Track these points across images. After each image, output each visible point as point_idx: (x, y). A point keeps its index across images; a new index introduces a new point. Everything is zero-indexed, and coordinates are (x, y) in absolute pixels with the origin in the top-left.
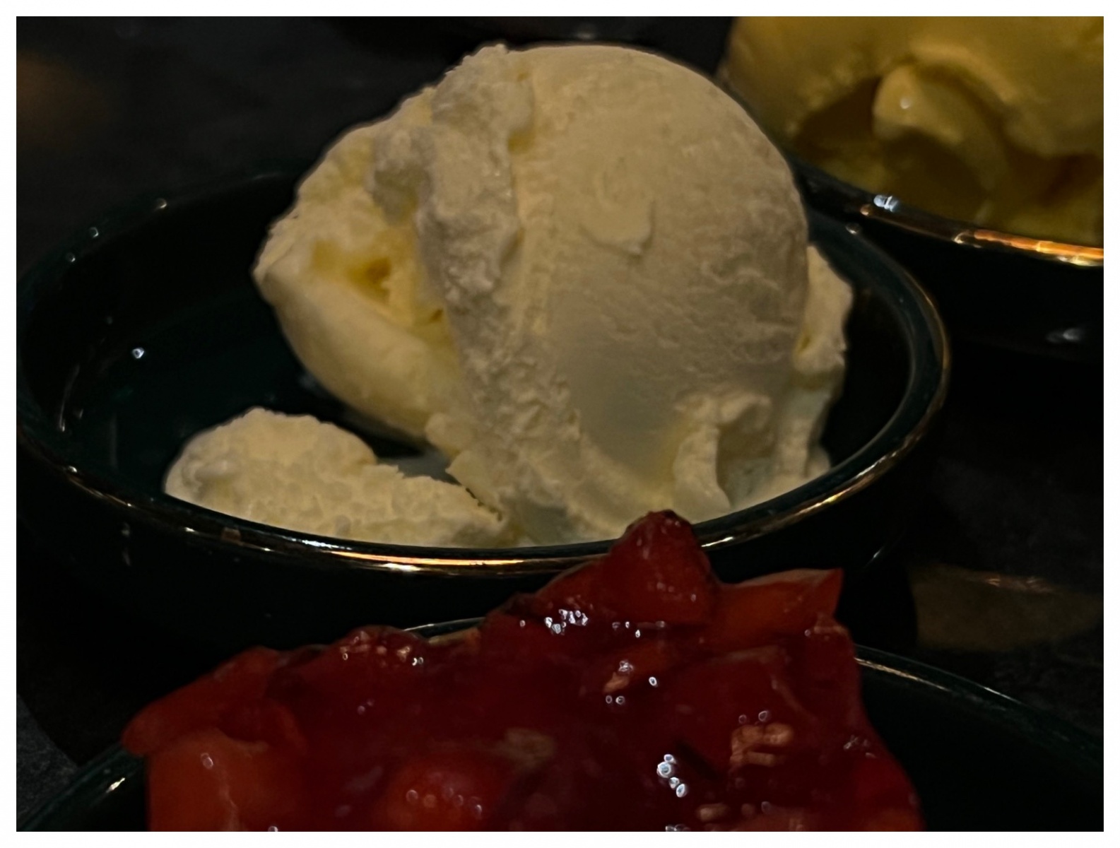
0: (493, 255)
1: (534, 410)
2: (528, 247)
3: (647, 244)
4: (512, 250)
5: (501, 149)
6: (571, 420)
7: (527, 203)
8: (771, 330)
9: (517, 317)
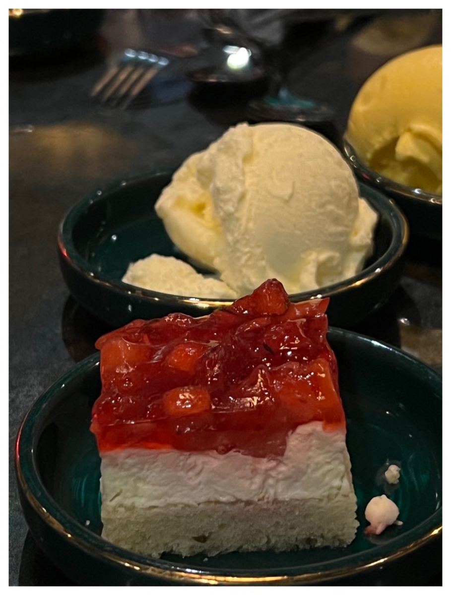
0: (235, 200)
1: (248, 255)
2: (248, 197)
3: (291, 196)
4: (242, 197)
5: (240, 162)
6: (263, 259)
7: (249, 180)
8: (340, 229)
9: (243, 221)
